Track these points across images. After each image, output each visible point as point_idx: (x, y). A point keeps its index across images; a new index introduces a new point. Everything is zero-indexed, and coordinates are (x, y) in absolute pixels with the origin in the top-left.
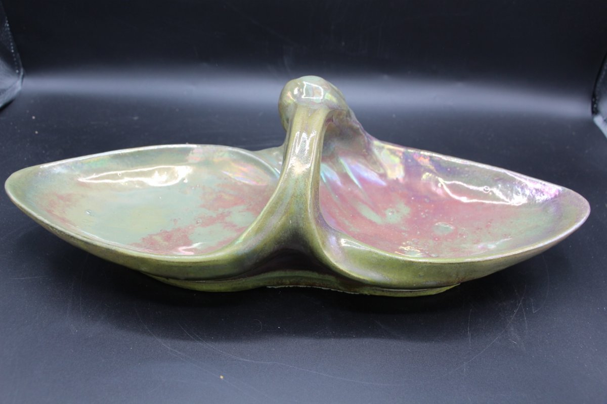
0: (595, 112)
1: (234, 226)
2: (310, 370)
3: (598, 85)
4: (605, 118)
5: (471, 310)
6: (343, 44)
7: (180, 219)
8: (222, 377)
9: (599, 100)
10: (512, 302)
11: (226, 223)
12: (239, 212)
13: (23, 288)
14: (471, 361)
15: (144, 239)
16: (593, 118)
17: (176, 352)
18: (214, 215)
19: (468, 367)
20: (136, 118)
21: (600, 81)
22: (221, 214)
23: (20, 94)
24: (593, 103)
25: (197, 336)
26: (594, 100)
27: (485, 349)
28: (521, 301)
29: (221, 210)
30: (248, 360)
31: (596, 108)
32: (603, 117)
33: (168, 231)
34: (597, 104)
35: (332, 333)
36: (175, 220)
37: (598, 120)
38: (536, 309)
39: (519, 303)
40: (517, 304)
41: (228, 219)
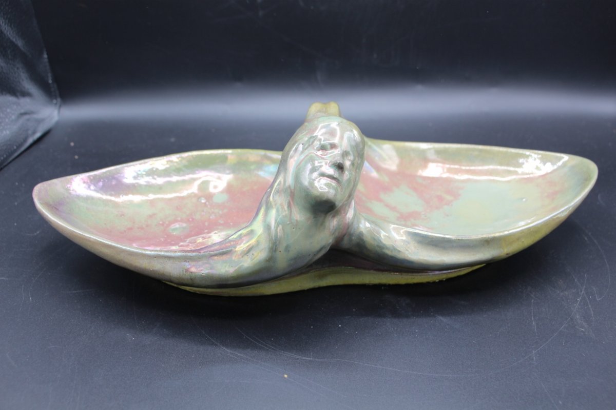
2: (376, 365)
5: (533, 301)
6: (375, 56)
8: (286, 376)
10: (574, 291)
13: (76, 301)
14: (539, 349)
17: (237, 354)
19: (538, 355)
20: (173, 140)
23: (57, 124)
25: (257, 338)
27: (552, 338)
28: (583, 290)
30: (311, 359)
35: (394, 329)
38: (600, 297)
39: (581, 291)
40: (580, 293)
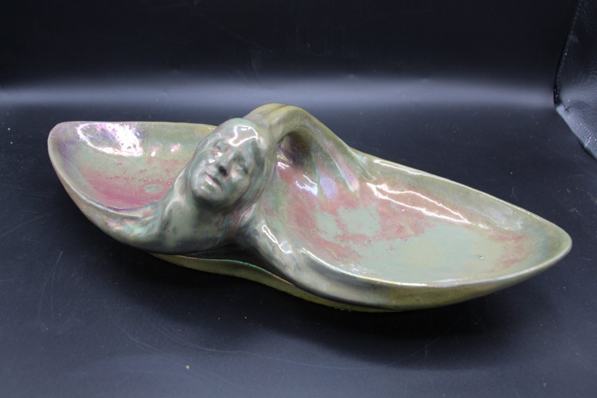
0: (558, 102)
1: (337, 221)
3: (558, 76)
4: (566, 108)
7: (386, 250)
9: (560, 91)
11: (343, 229)
12: (326, 233)
15: (423, 232)
16: (556, 107)
18: (351, 242)
21: (560, 71)
22: (344, 241)
24: (555, 94)
26: (555, 90)
29: (343, 245)
31: (558, 98)
32: (565, 107)
33: (400, 239)
34: (558, 94)
36: (391, 249)
37: (560, 110)
41: (340, 232)
